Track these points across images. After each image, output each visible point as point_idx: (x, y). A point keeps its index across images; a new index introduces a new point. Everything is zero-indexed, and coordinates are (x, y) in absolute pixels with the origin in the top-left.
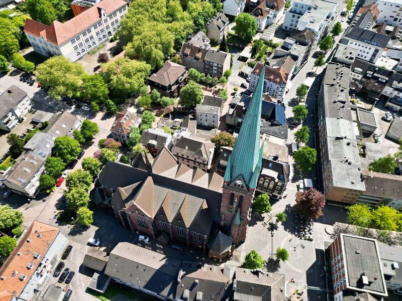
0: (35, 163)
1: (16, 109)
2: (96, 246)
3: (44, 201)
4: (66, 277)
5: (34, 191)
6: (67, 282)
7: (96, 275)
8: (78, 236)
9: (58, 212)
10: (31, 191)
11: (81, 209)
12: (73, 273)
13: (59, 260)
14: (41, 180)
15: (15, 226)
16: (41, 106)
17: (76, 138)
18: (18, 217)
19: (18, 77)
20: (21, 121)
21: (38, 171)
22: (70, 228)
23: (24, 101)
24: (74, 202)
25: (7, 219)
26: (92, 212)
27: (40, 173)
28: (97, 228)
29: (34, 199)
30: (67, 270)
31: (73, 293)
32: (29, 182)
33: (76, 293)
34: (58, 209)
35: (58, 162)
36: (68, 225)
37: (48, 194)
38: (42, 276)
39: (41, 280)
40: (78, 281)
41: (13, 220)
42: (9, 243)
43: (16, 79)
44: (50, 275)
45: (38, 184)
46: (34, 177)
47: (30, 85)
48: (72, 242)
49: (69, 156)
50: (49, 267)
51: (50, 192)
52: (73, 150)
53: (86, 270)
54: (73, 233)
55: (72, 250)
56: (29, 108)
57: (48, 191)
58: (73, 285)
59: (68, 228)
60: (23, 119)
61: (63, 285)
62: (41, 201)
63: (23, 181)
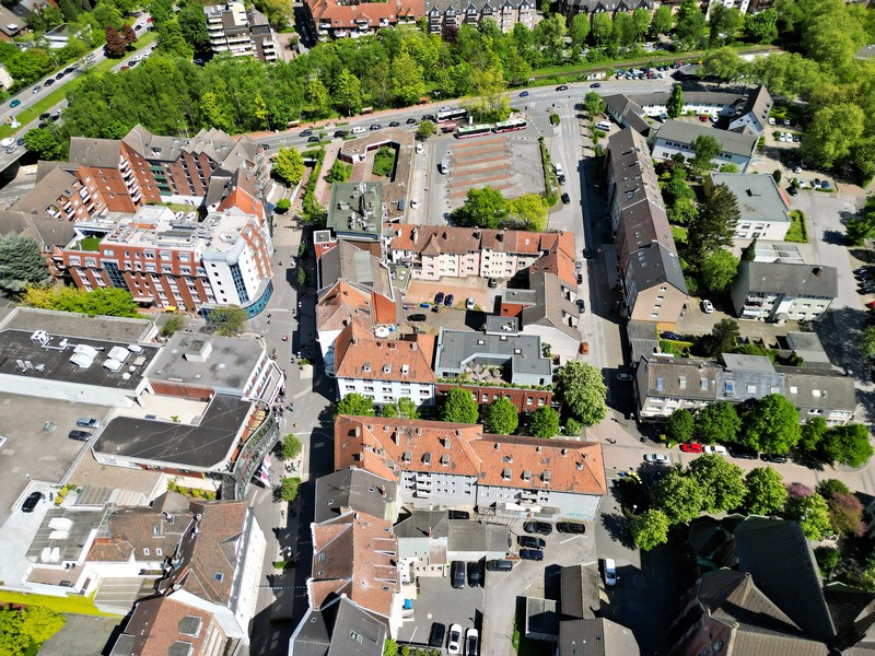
0: (704, 388)
1: (789, 300)
2: (603, 577)
3: (642, 440)
4: (530, 548)
5: (651, 414)
6: (523, 554)
7: (551, 605)
8: (607, 534)
9: (634, 474)
10: (649, 410)
11: (660, 514)
12: (539, 556)
13: (553, 520)
14: (678, 414)
15: (579, 419)
16: (829, 333)
17: (807, 430)
18: (594, 416)
19: (859, 264)
20: (771, 319)
21: (692, 401)
22: (615, 512)
23: (814, 302)
24: (667, 493)
25: (585, 401)
26: (664, 539)
27: (690, 404)
28: (638, 566)
29: (638, 422)
30: (543, 543)
31: (509, 573)
32: (663, 398)
33: (509, 579)
34: (640, 472)
35: (731, 424)
36: (618, 505)
37: (657, 440)
38: (518, 503)
39: (511, 506)
40: (530, 573)
41: (587, 411)
42: (550, 426)
43: (852, 263)
44: (524, 518)
45: (667, 412)
46: (677, 400)
47: (859, 291)
48: (593, 527)
49: (757, 437)
50: (536, 509)
51: (663, 441)
52: (773, 437)
53: (555, 580)
54: (608, 521)
55: (579, 535)
56: (810, 317)
57: (663, 437)
58: (521, 567)
59: (614, 507)
60: (776, 321)
61: (515, 549)
62: (640, 436)
63: (660, 388)
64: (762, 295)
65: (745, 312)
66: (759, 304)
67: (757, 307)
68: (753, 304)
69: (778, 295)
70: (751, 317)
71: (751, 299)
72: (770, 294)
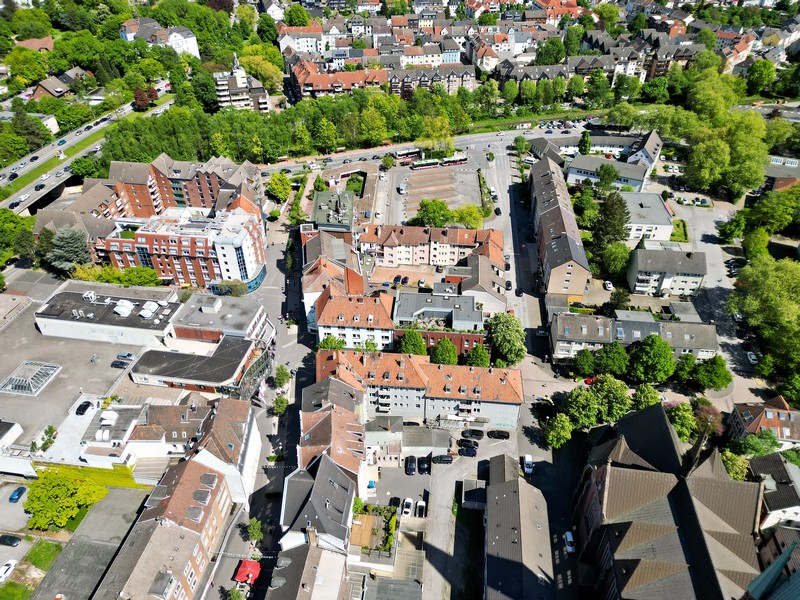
0: (601, 333)
1: (669, 277)
2: (523, 468)
3: (555, 377)
4: (467, 447)
5: (561, 357)
6: (461, 453)
7: (482, 484)
8: (526, 440)
9: (548, 399)
10: (561, 352)
12: (473, 454)
13: (485, 428)
14: (580, 353)
15: (504, 358)
16: (703, 304)
17: (680, 368)
18: (517, 355)
19: (729, 257)
20: (658, 294)
21: (593, 344)
22: (533, 425)
23: (690, 279)
24: (571, 402)
25: (509, 341)
27: (591, 347)
28: (550, 461)
29: (552, 365)
30: (476, 444)
31: (450, 465)
32: (569, 342)
33: (450, 469)
34: (553, 398)
35: (621, 362)
36: (536, 421)
37: (567, 377)
38: (457, 415)
39: (452, 417)
40: (466, 466)
41: (510, 350)
42: (482, 360)
43: (723, 256)
44: (461, 427)
45: (572, 355)
46: (581, 344)
47: (728, 276)
48: (516, 436)
49: (642, 369)
50: (471, 418)
51: (571, 377)
53: (484, 470)
54: (528, 432)
55: (505, 440)
56: (687, 292)
57: (572, 374)
58: (459, 461)
59: (532, 422)
60: (662, 296)
61: (455, 448)
62: (554, 374)
63: (567, 334)
64: (648, 274)
65: (637, 288)
66: (647, 281)
67: (645, 284)
68: (642, 281)
69: (661, 273)
70: (642, 293)
71: (640, 277)
72: (655, 273)
